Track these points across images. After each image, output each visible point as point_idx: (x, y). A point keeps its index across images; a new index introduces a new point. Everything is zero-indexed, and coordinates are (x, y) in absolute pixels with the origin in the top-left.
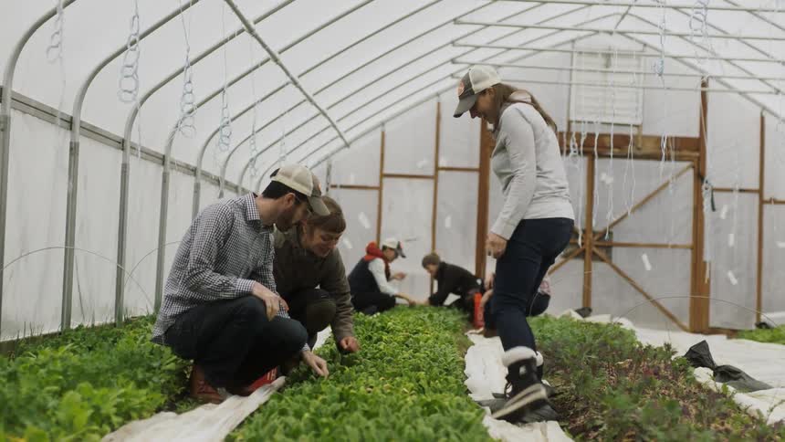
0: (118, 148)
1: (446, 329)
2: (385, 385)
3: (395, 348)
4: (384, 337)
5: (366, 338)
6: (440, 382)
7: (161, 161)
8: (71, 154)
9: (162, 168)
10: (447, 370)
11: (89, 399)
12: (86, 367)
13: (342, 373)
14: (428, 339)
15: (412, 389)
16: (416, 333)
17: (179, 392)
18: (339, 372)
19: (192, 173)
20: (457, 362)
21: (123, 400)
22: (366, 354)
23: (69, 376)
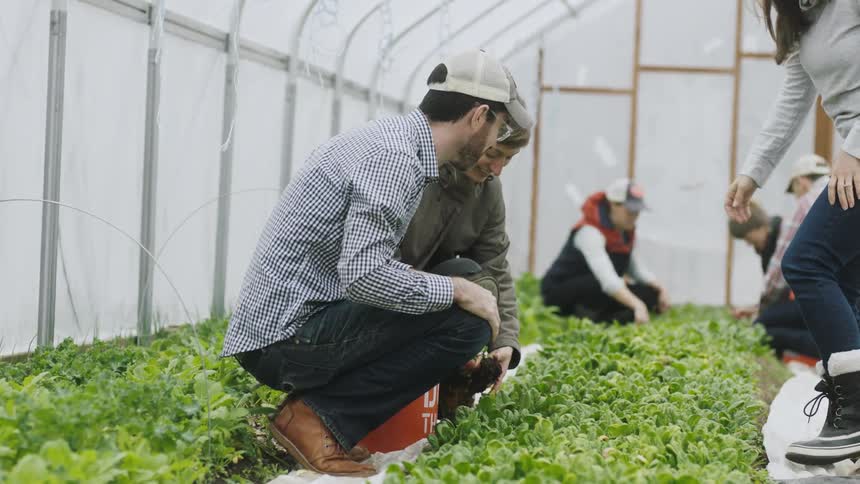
0: (143, 22)
1: (740, 350)
2: (606, 450)
3: (637, 382)
4: (621, 364)
5: (587, 367)
6: (707, 445)
7: (221, 45)
8: (53, 33)
9: (224, 56)
10: (726, 423)
11: (62, 470)
12: (59, 414)
13: (532, 427)
14: (704, 367)
15: (655, 457)
16: (683, 356)
17: (235, 460)
18: (526, 425)
19: (283, 65)
20: (749, 411)
21: (124, 472)
22: (582, 393)
23: (29, 428)
